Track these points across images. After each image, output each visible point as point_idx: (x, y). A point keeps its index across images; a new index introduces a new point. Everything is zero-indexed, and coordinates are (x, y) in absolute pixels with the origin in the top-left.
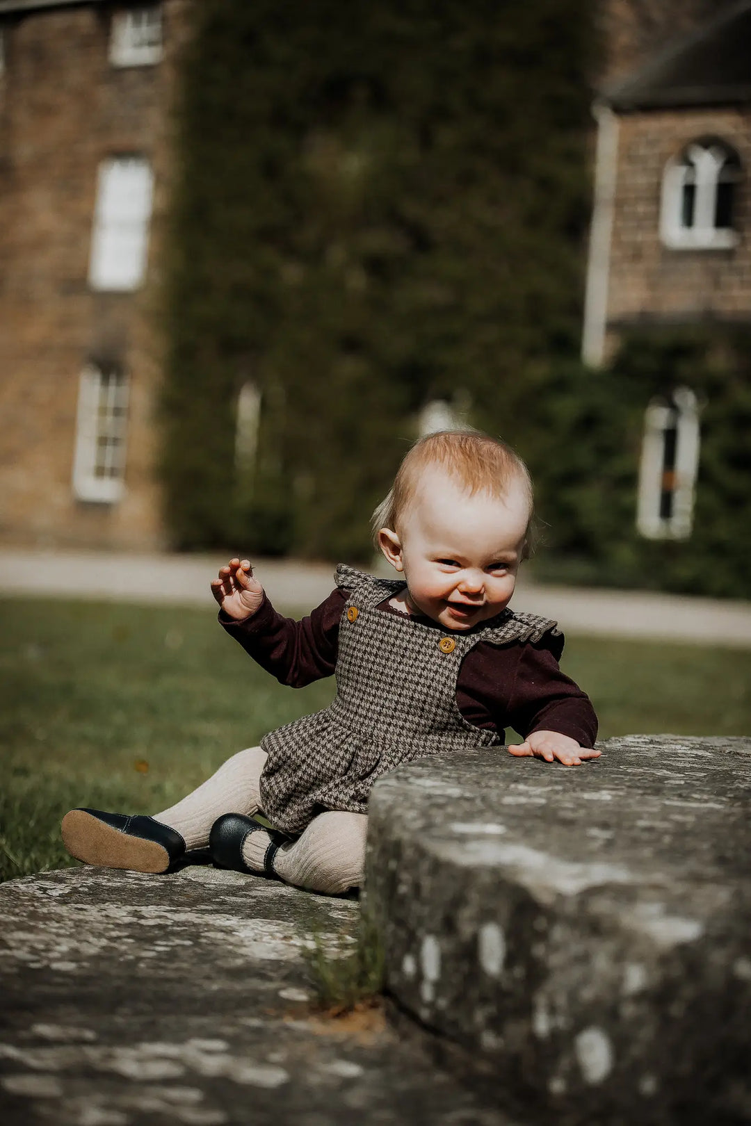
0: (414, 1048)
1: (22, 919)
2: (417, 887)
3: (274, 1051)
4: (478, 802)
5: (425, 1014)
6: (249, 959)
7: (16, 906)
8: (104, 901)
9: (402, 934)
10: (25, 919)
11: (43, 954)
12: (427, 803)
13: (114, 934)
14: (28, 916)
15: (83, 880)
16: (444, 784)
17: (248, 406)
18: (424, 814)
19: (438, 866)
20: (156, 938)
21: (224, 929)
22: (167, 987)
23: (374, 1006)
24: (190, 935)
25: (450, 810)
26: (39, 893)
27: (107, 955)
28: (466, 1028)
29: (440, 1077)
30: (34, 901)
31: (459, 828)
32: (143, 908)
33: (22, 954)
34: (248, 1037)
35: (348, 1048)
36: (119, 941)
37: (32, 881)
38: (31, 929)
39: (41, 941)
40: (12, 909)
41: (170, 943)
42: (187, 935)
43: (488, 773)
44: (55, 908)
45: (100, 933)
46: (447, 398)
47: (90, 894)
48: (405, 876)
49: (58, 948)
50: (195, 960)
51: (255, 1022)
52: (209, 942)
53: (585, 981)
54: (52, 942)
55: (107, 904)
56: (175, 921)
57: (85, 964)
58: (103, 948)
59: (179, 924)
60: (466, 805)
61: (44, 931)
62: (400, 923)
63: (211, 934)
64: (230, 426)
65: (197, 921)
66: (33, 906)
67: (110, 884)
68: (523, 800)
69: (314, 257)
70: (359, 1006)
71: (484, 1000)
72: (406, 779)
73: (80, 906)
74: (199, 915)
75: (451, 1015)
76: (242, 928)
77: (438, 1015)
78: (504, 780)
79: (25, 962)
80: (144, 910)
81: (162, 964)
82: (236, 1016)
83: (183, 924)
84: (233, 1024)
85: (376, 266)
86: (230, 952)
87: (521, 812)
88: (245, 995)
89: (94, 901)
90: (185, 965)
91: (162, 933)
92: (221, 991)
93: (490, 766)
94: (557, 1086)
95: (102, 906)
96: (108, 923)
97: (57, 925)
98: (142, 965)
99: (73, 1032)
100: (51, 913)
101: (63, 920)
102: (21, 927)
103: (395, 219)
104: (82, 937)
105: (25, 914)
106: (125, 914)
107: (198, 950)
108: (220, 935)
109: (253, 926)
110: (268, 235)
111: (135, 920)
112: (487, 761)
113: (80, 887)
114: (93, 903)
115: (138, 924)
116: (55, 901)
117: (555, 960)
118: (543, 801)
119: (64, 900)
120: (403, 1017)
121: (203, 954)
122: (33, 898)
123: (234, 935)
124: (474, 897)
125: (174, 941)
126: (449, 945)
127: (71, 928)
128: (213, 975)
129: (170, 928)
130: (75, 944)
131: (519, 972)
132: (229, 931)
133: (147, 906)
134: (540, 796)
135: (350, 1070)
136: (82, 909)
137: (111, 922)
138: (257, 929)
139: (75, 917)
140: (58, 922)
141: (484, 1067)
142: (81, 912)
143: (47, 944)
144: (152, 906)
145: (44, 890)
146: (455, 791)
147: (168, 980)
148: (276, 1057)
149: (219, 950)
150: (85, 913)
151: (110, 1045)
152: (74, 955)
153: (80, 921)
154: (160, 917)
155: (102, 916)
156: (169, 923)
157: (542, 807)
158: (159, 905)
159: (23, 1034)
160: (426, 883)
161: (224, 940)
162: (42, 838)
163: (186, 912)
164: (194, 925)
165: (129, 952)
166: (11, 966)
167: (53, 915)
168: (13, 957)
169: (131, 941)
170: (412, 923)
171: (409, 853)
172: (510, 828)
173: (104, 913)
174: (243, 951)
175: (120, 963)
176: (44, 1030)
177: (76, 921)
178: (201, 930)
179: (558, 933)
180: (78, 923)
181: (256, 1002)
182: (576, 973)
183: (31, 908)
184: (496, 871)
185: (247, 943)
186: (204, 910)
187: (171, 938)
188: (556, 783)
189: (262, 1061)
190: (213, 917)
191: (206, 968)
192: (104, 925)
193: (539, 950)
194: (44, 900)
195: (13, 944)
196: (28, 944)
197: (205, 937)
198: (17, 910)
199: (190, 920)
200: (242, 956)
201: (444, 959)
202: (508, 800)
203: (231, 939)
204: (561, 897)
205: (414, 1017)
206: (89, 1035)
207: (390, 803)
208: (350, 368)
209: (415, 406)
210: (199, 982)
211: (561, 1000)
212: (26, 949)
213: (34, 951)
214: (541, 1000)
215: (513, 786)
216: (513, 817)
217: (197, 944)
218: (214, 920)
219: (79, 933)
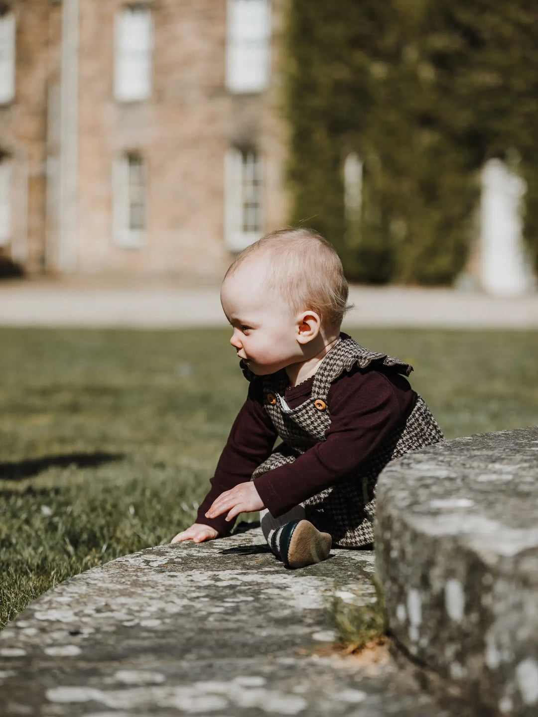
0: (407, 677)
1: (125, 587)
2: (403, 552)
3: (299, 683)
4: (459, 482)
5: (413, 650)
6: (296, 610)
7: (124, 576)
8: (192, 569)
9: (395, 588)
10: (129, 586)
11: (137, 614)
12: (419, 484)
13: (194, 595)
14: (131, 584)
15: (179, 552)
16: (437, 467)
17: (352, 171)
18: (414, 494)
19: (416, 536)
20: (226, 596)
21: (280, 586)
22: (227, 636)
23: (381, 644)
24: (253, 592)
25: (434, 489)
26: (143, 565)
27: (187, 612)
28: (440, 661)
29: (424, 699)
30: (138, 571)
31: (437, 504)
32: (220, 573)
33: (121, 615)
34: (282, 673)
35: (358, 679)
36: (197, 600)
37: (140, 555)
38: (130, 595)
39: (137, 604)
40: (119, 579)
41: (236, 600)
42: (251, 592)
43: (475, 456)
44: (153, 577)
45: (183, 594)
46: (501, 156)
47: (183, 563)
48: (395, 544)
49: (149, 609)
50: (253, 613)
51: (289, 661)
52: (266, 597)
53: (521, 624)
54: (145, 605)
55: (193, 571)
56: (243, 582)
57: (168, 621)
58: (184, 606)
59: (247, 584)
60: (447, 484)
61: (140, 595)
62: (394, 580)
63: (270, 591)
64: (339, 187)
65: (260, 581)
66: (136, 576)
67: (199, 554)
68: (494, 477)
69: (393, 57)
70: (370, 644)
71: (451, 639)
72: (408, 464)
73: (172, 574)
74: (263, 576)
75: (431, 651)
76: (294, 584)
77: (422, 651)
78: (485, 461)
79: (122, 621)
80: (222, 574)
81: (227, 617)
82: (275, 657)
83: (250, 584)
84: (271, 663)
85: (441, 60)
86: (281, 605)
87: (489, 488)
88: (286, 639)
89: (184, 569)
90: (244, 617)
91: (232, 591)
92: (269, 637)
93: (478, 449)
94: (506, 705)
95: (189, 573)
96: (191, 586)
97: (152, 590)
98: (211, 619)
99: (147, 676)
100: (150, 581)
101: (157, 586)
102: (123, 593)
103: (452, 24)
104: (169, 599)
105: (129, 583)
106: (206, 578)
107: (257, 604)
108: (276, 591)
109: (303, 583)
110: (357, 42)
111: (212, 582)
112: (477, 445)
113: (176, 558)
114: (183, 570)
115: (215, 586)
116: (154, 570)
117: (499, 608)
118: (510, 477)
119: (161, 570)
120: (400, 653)
121: (260, 608)
122: (139, 569)
123: (288, 590)
124: (441, 559)
125: (239, 598)
126: (426, 597)
127: (162, 592)
128: (264, 624)
129: (238, 588)
130: (162, 604)
131: (474, 617)
132: (283, 588)
133: (224, 570)
134: (509, 473)
135: (356, 696)
136: (172, 576)
137: (195, 585)
138: (305, 584)
139: (167, 583)
140: (153, 588)
141: (454, 691)
142: (172, 579)
143: (141, 606)
144: (228, 571)
145: (147, 562)
146: (443, 473)
147: (228, 630)
148: (300, 689)
149: (272, 603)
150: (175, 579)
151: (173, 685)
152: (161, 614)
153: (171, 585)
154: (232, 579)
155: (188, 581)
156: (239, 583)
157: (508, 483)
158: (233, 569)
159: (108, 680)
160: (409, 549)
161: (279, 595)
162: (167, 518)
163: (253, 574)
164: (258, 584)
165: (203, 609)
166: (111, 625)
167: (150, 582)
168: (113, 618)
169: (206, 599)
170: (401, 580)
171: (397, 526)
172: (477, 502)
173: (190, 578)
174: (291, 603)
175: (194, 618)
176: (125, 676)
177: (167, 586)
178: (262, 588)
179: (501, 587)
180: (168, 588)
181: (294, 644)
182: (514, 618)
183: (135, 578)
184: (455, 539)
185: (295, 597)
186: (267, 572)
187: (238, 595)
188: (526, 461)
189: (289, 692)
190: (274, 576)
191: (260, 619)
192: (188, 588)
193: (487, 600)
194: (146, 571)
195: (114, 607)
196: (127, 607)
197: (265, 593)
198: (123, 580)
199: (255, 580)
200: (290, 607)
201: (424, 608)
202: (483, 478)
203: (284, 594)
204: (501, 558)
205: (406, 653)
206: (159, 678)
207: (389, 486)
208: (427, 138)
209: (477, 163)
210: (251, 630)
211: (506, 639)
212: (124, 611)
213: (130, 612)
214: (490, 639)
215: (490, 466)
216: (483, 492)
217: (257, 600)
218: (273, 579)
219: (167, 596)
